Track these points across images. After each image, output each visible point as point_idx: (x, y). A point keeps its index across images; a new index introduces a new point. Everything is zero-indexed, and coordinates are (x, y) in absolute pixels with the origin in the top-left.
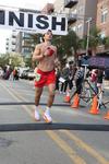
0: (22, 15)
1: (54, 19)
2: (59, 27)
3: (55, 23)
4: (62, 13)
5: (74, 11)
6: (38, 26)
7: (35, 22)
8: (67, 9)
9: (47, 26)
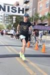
0: (5, 6)
1: (19, 8)
2: (21, 12)
4: (22, 6)
5: (28, 5)
6: (12, 11)
8: (25, 4)
9: (16, 11)
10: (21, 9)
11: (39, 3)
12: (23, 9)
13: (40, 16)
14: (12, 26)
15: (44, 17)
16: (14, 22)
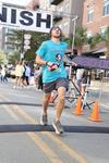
1: (39, 15)
2: (43, 24)
3: (39, 20)
5: (60, 9)
6: (22, 22)
7: (18, 18)
8: (53, 6)
9: (31, 22)
10: (44, 17)
11: (86, 4)
12: (49, 16)
13: (89, 34)
14: (22, 56)
15: (99, 37)
16: (27, 47)
